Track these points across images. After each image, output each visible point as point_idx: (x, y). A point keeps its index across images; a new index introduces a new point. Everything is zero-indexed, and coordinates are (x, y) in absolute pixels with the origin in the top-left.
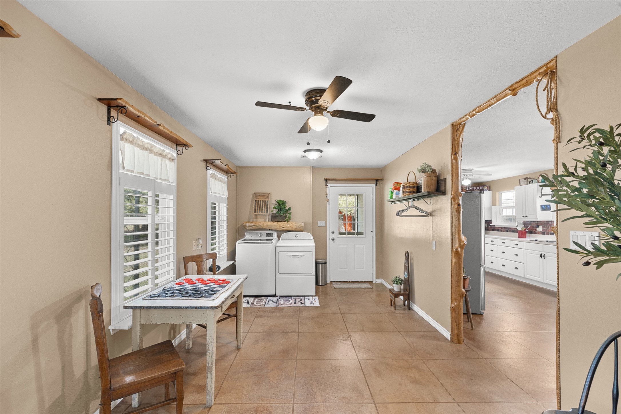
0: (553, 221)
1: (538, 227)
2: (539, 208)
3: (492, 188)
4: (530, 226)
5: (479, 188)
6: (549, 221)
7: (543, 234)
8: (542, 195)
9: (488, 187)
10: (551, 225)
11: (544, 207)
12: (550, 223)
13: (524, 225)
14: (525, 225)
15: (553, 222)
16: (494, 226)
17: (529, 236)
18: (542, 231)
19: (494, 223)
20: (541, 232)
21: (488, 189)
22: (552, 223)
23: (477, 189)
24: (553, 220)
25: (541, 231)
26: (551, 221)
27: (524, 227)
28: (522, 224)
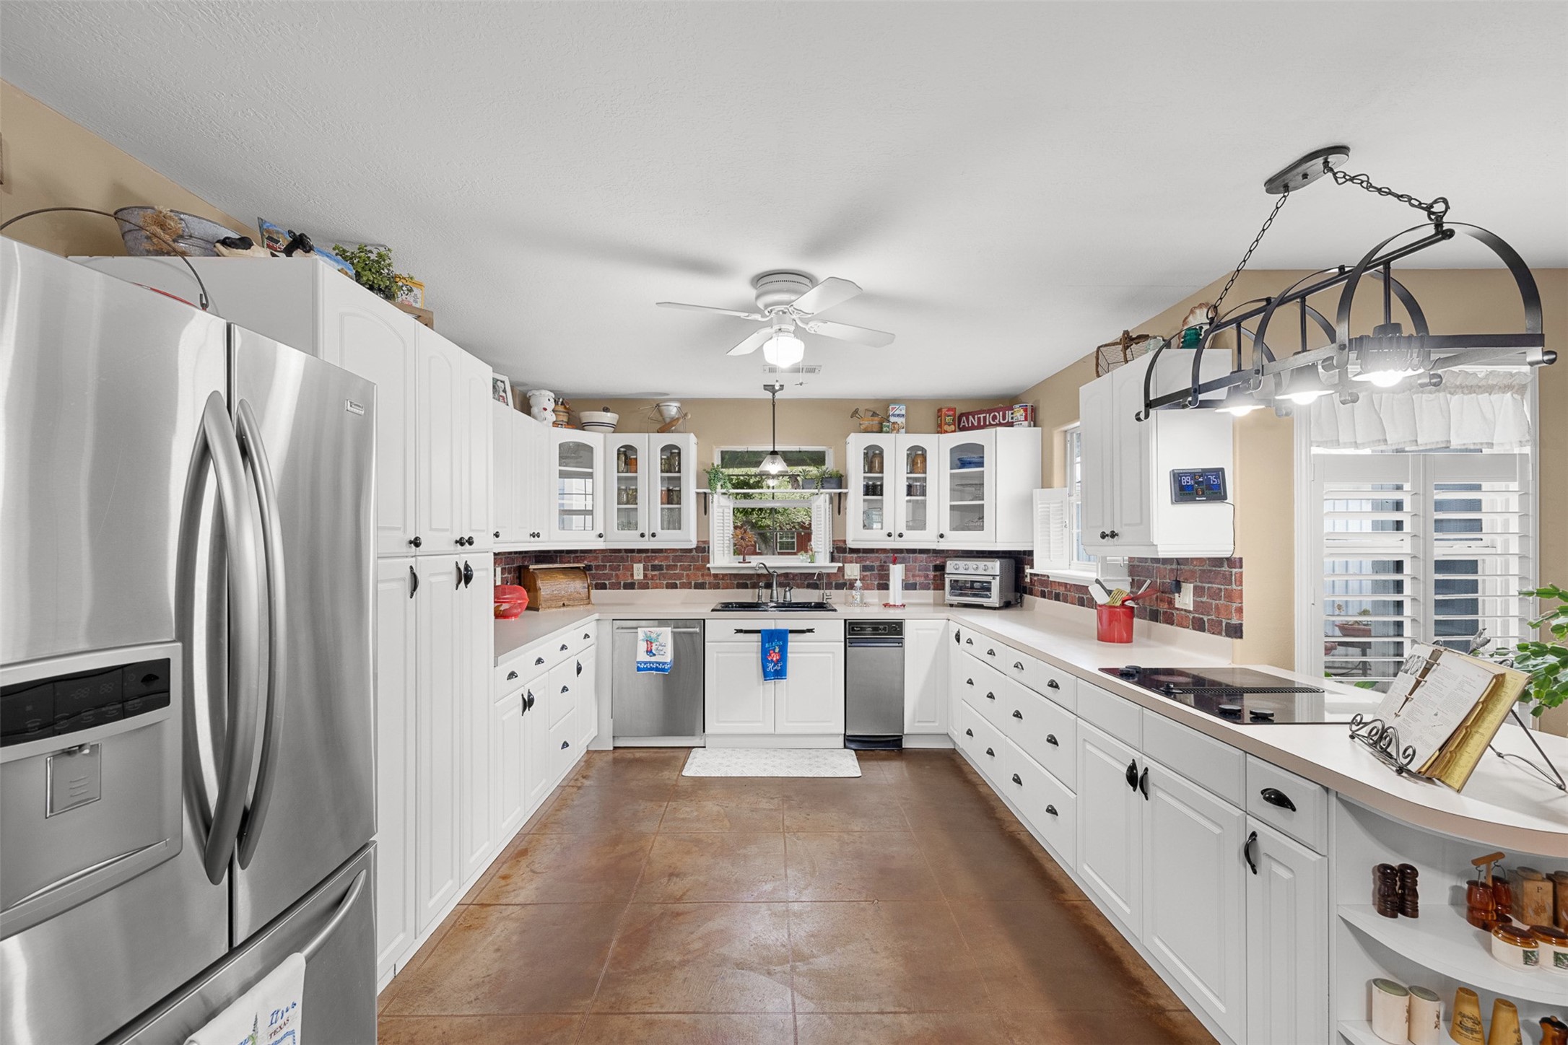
0: (1241, 559)
1: (1178, 587)
2: (1162, 488)
3: (1042, 415)
4: (1148, 582)
5: (1004, 419)
6: (1218, 562)
7: (1199, 626)
8: (1149, 405)
9: (1026, 410)
10: (1231, 584)
11: (1186, 481)
12: (1226, 568)
13: (1130, 579)
14: (1136, 578)
15: (1241, 567)
16: (1045, 578)
17: (1149, 635)
18: (1195, 611)
19: (1041, 566)
20: (1191, 616)
21: (1026, 419)
22: (1234, 570)
23: (997, 421)
24: (1237, 555)
25: (1190, 612)
26: (1228, 559)
27: (1132, 584)
28: (1126, 571)
